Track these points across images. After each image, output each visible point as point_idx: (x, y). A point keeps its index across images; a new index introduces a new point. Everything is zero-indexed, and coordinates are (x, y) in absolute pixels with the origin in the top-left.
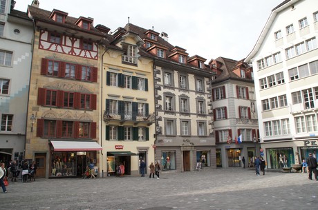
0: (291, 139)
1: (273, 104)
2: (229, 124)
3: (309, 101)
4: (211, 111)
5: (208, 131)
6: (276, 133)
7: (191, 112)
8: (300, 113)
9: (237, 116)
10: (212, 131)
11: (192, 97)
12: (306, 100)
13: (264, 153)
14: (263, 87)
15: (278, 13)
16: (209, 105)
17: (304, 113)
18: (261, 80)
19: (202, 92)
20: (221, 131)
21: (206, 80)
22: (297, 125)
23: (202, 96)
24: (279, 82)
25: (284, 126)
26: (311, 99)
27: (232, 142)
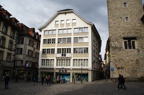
0: (54, 68)
1: (47, 52)
2: (22, 57)
3: (64, 54)
4: (15, 49)
5: (12, 59)
6: (46, 65)
7: (5, 47)
8: (60, 58)
9: (27, 54)
10: (13, 59)
11: (8, 39)
12: (63, 53)
13: (40, 73)
14: (44, 43)
15: (59, 14)
16: (15, 45)
17: (61, 58)
18: (44, 40)
19: (13, 38)
20: (17, 60)
21: (16, 32)
22: (57, 62)
23: (13, 40)
24: (53, 43)
25: (51, 62)
26: (65, 53)
27: (22, 67)
